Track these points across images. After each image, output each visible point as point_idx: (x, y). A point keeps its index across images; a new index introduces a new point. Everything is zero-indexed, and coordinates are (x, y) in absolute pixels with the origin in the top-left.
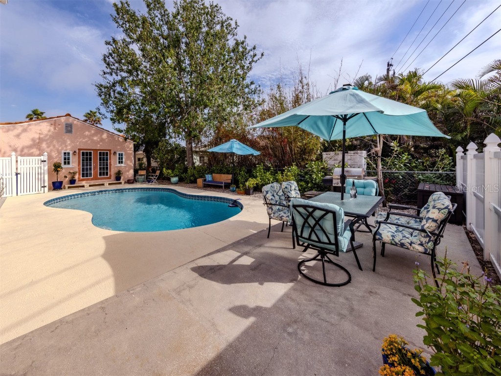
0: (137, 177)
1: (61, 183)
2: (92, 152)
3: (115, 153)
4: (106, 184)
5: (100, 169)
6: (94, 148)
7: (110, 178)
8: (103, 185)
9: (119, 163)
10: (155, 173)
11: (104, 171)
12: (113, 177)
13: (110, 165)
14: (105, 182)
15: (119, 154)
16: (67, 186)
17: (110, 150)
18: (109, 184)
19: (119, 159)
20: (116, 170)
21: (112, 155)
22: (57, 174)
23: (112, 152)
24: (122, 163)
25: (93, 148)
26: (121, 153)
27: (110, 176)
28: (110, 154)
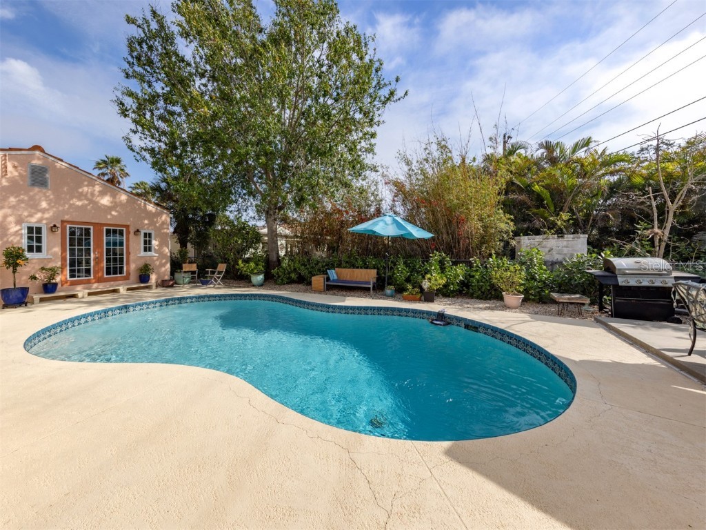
0: (177, 275)
1: (25, 291)
2: (92, 227)
3: (137, 232)
4: (122, 290)
5: (108, 260)
6: (97, 222)
7: (127, 278)
8: (115, 291)
9: (145, 250)
10: (216, 268)
11: (115, 266)
12: (134, 276)
13: (128, 253)
14: (119, 285)
15: (145, 234)
16: (37, 297)
17: (127, 227)
18: (128, 289)
19: (145, 242)
20: (141, 264)
21: (132, 235)
22: (14, 272)
23: (132, 230)
24: (150, 250)
25: (93, 221)
26: (148, 232)
27: (128, 274)
28: (128, 233)
